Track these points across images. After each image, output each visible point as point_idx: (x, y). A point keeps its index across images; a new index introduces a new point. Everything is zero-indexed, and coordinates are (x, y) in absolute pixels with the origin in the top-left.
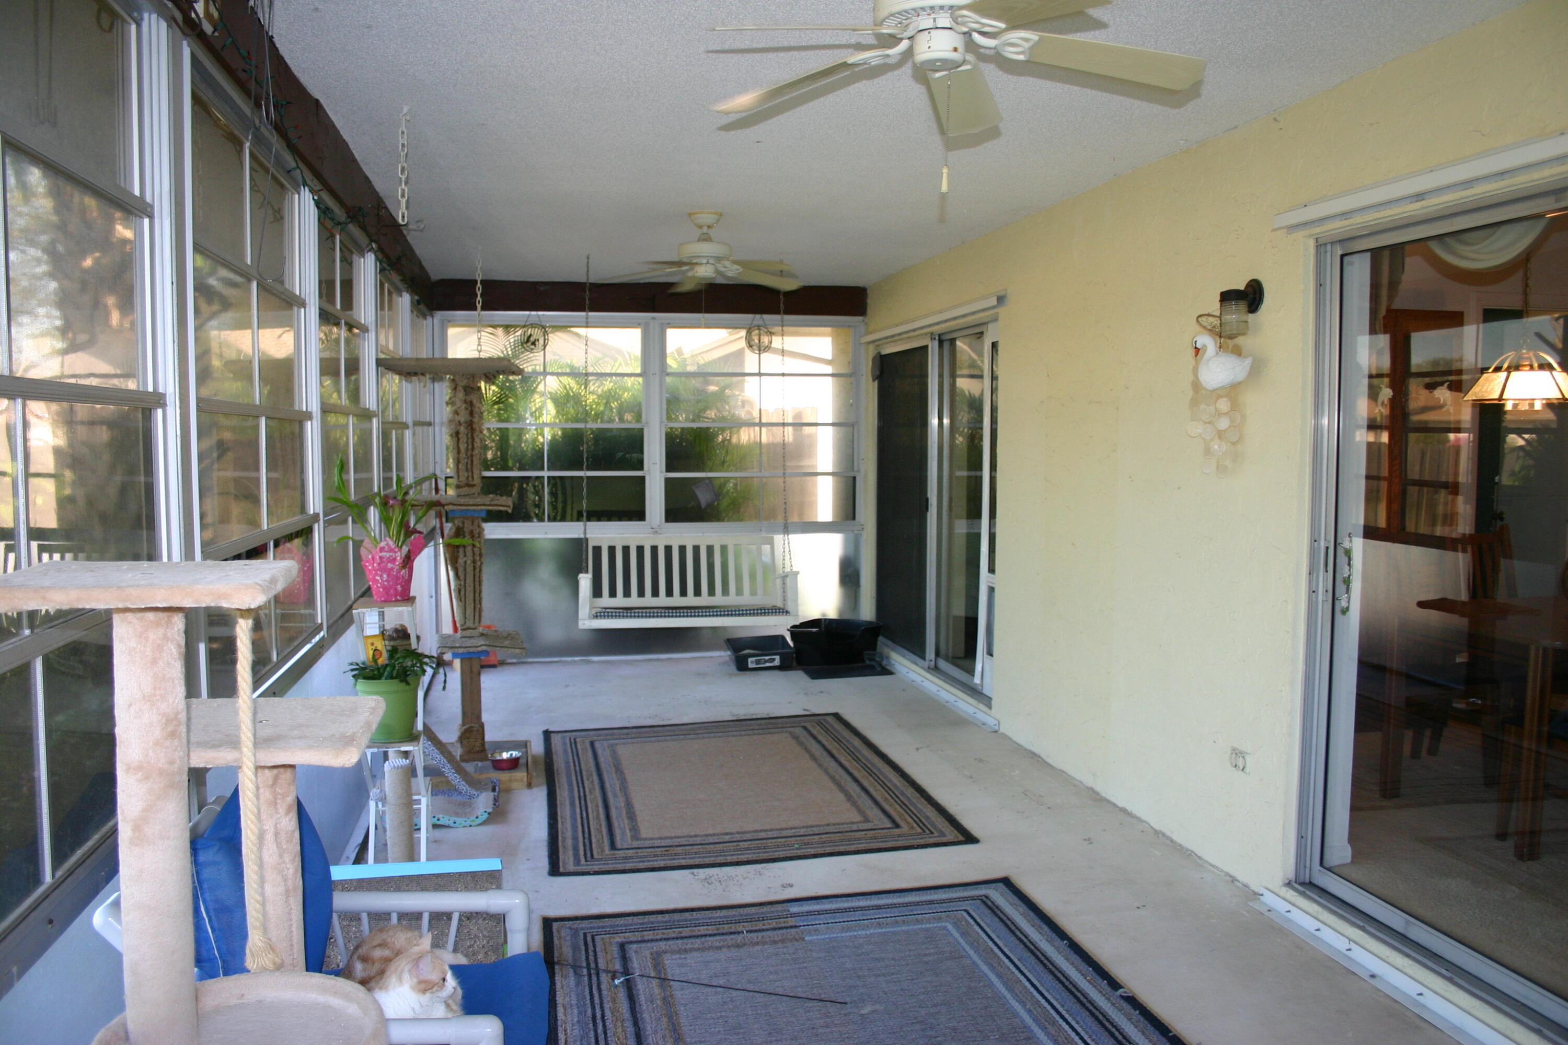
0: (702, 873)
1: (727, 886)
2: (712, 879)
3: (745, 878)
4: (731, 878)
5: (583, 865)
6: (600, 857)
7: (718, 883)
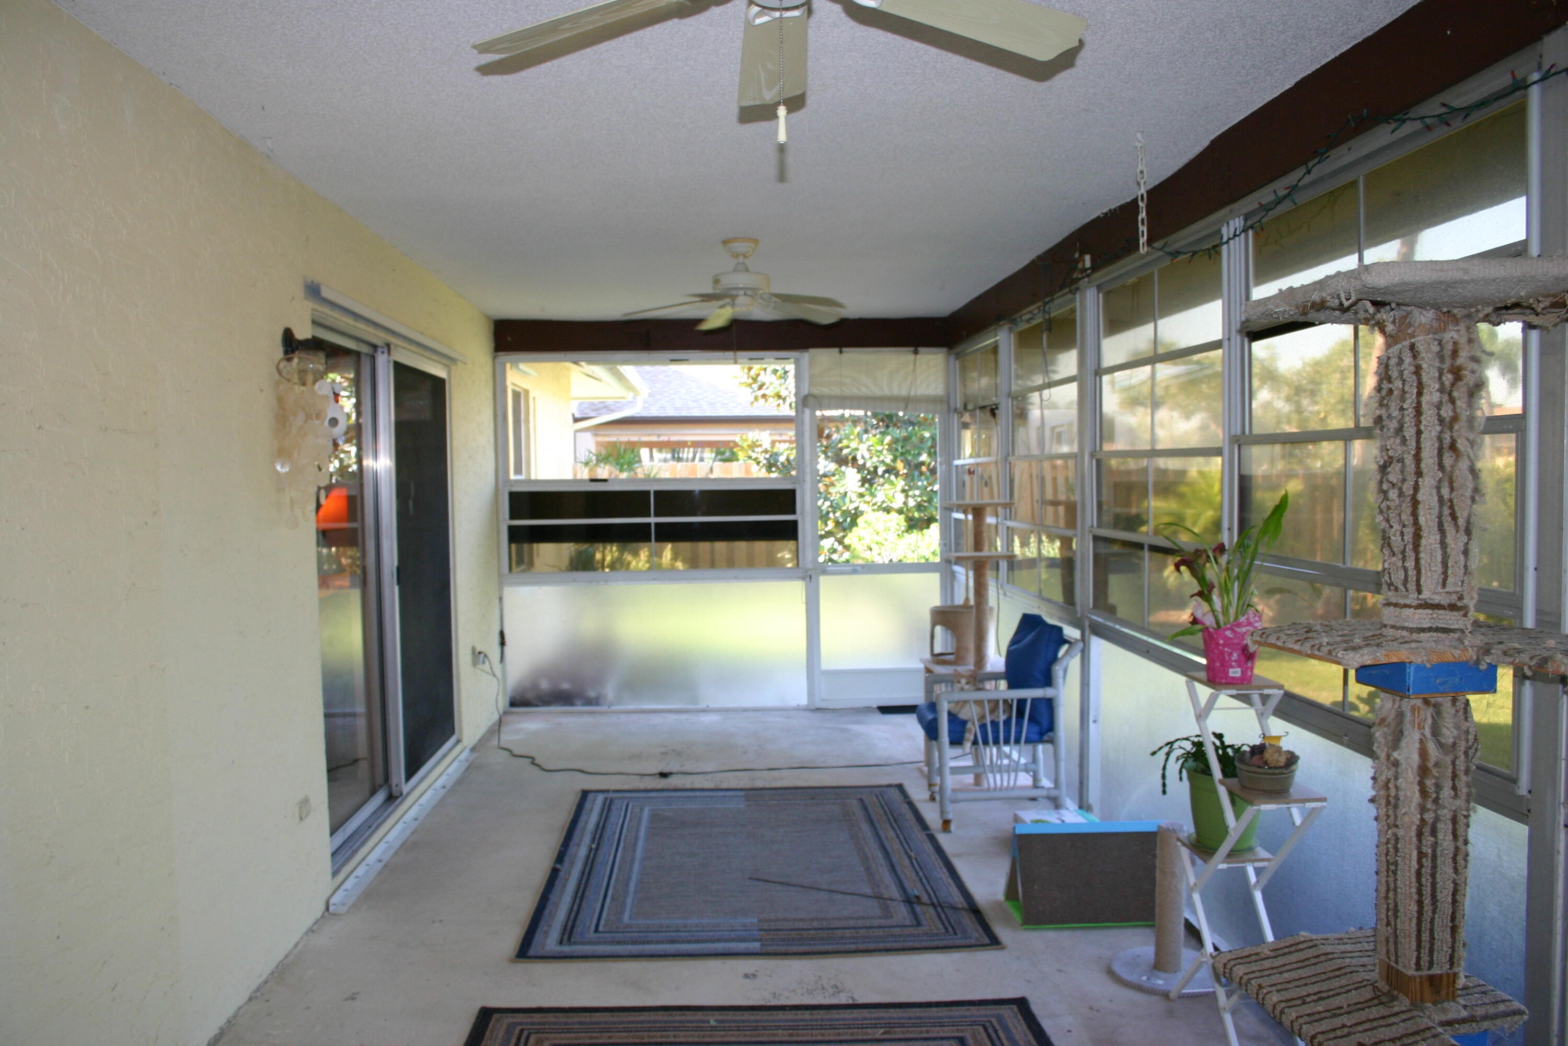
0: (843, 999)
1: (816, 982)
2: (831, 991)
3: (794, 991)
4: (810, 992)
5: (993, 1016)
6: (975, 1027)
7: (826, 986)
